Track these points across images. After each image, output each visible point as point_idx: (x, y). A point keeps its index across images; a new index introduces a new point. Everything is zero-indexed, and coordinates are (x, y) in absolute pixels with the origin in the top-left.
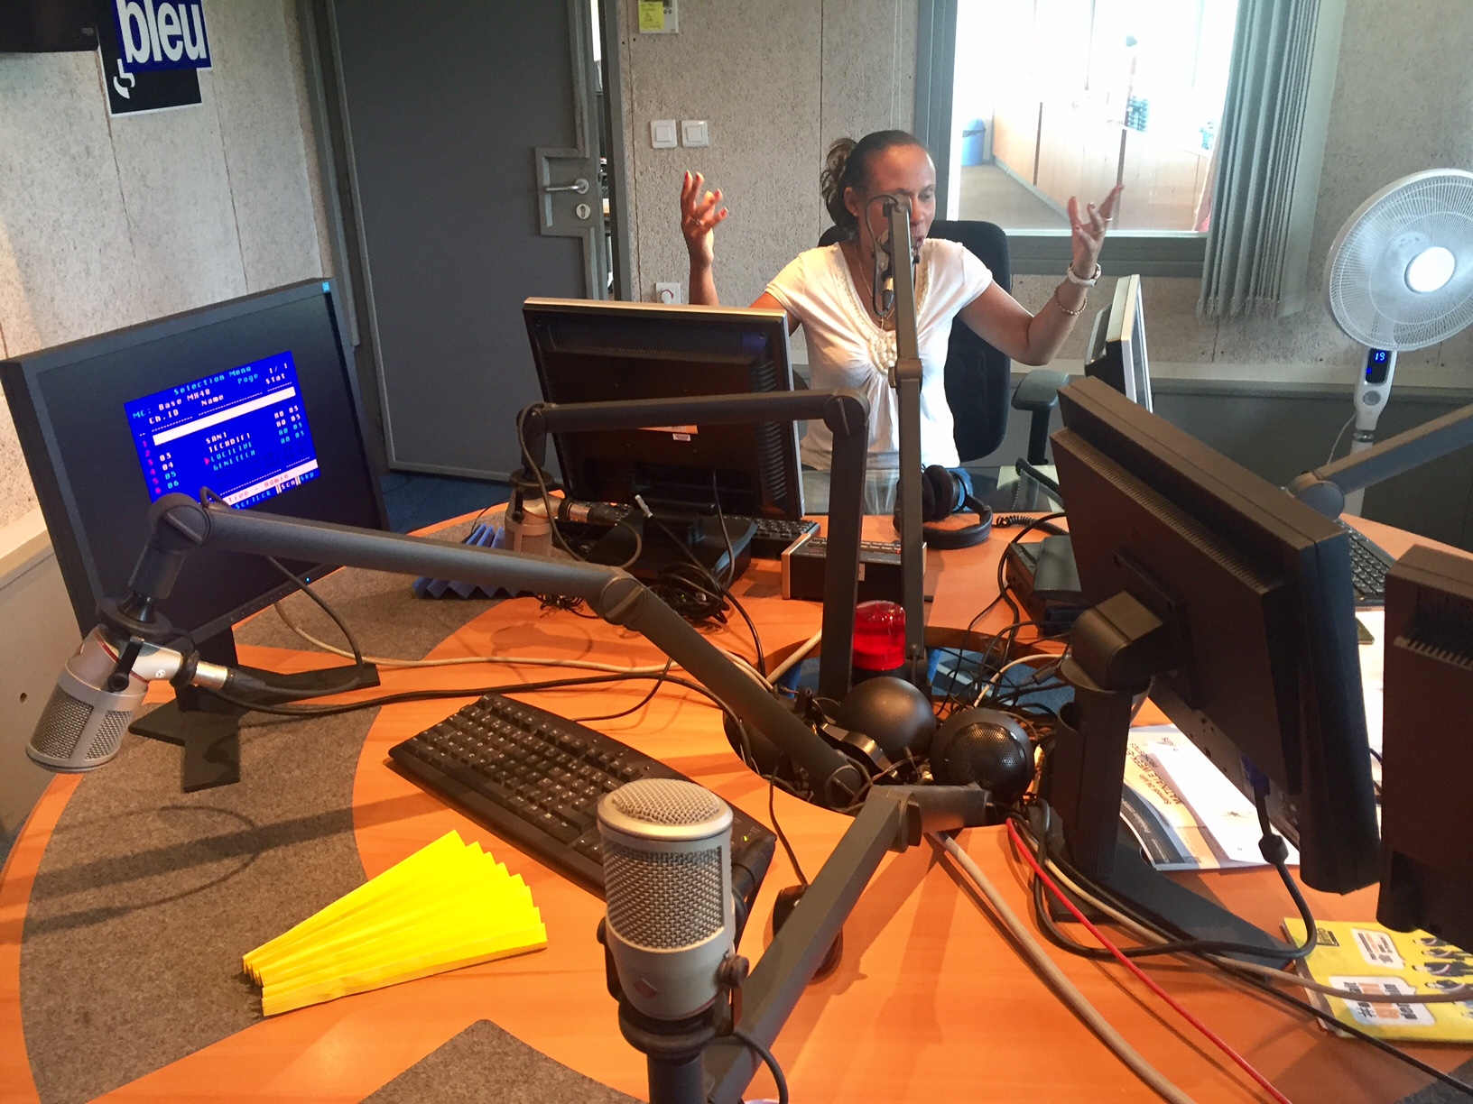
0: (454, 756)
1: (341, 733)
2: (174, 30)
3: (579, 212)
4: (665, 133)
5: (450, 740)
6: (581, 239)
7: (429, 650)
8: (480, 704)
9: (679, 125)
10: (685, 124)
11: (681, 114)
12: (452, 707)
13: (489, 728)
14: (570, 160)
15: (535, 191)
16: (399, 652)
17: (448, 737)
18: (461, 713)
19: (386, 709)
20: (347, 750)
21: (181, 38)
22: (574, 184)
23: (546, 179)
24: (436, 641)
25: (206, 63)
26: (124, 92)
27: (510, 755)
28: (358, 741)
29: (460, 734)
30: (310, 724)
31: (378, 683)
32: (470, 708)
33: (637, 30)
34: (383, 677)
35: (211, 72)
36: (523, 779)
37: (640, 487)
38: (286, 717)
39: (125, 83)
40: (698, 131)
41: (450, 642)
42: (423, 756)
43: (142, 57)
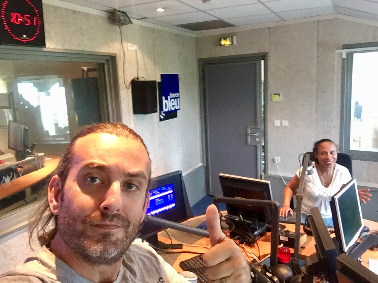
0: (190, 266)
1: (173, 257)
2: (174, 104)
3: (256, 140)
4: (277, 123)
5: (191, 262)
6: (256, 146)
7: (194, 243)
8: (198, 256)
9: (281, 121)
10: (283, 121)
11: (282, 119)
12: (193, 256)
13: (198, 261)
14: (255, 128)
15: (247, 135)
16: (188, 243)
17: (190, 262)
18: (194, 257)
19: (182, 254)
20: (173, 261)
21: (175, 105)
22: (255, 134)
23: (249, 132)
24: (195, 242)
25: (179, 109)
26: (162, 117)
27: (200, 267)
28: (175, 259)
29: (193, 261)
30: (168, 255)
31: (182, 248)
32: (196, 256)
33: (272, 101)
34: (183, 247)
35: (181, 111)
36: (201, 273)
37: (242, 214)
38: (164, 253)
39: (163, 116)
40: (286, 123)
41: (198, 242)
42: (185, 265)
43: (166, 110)
